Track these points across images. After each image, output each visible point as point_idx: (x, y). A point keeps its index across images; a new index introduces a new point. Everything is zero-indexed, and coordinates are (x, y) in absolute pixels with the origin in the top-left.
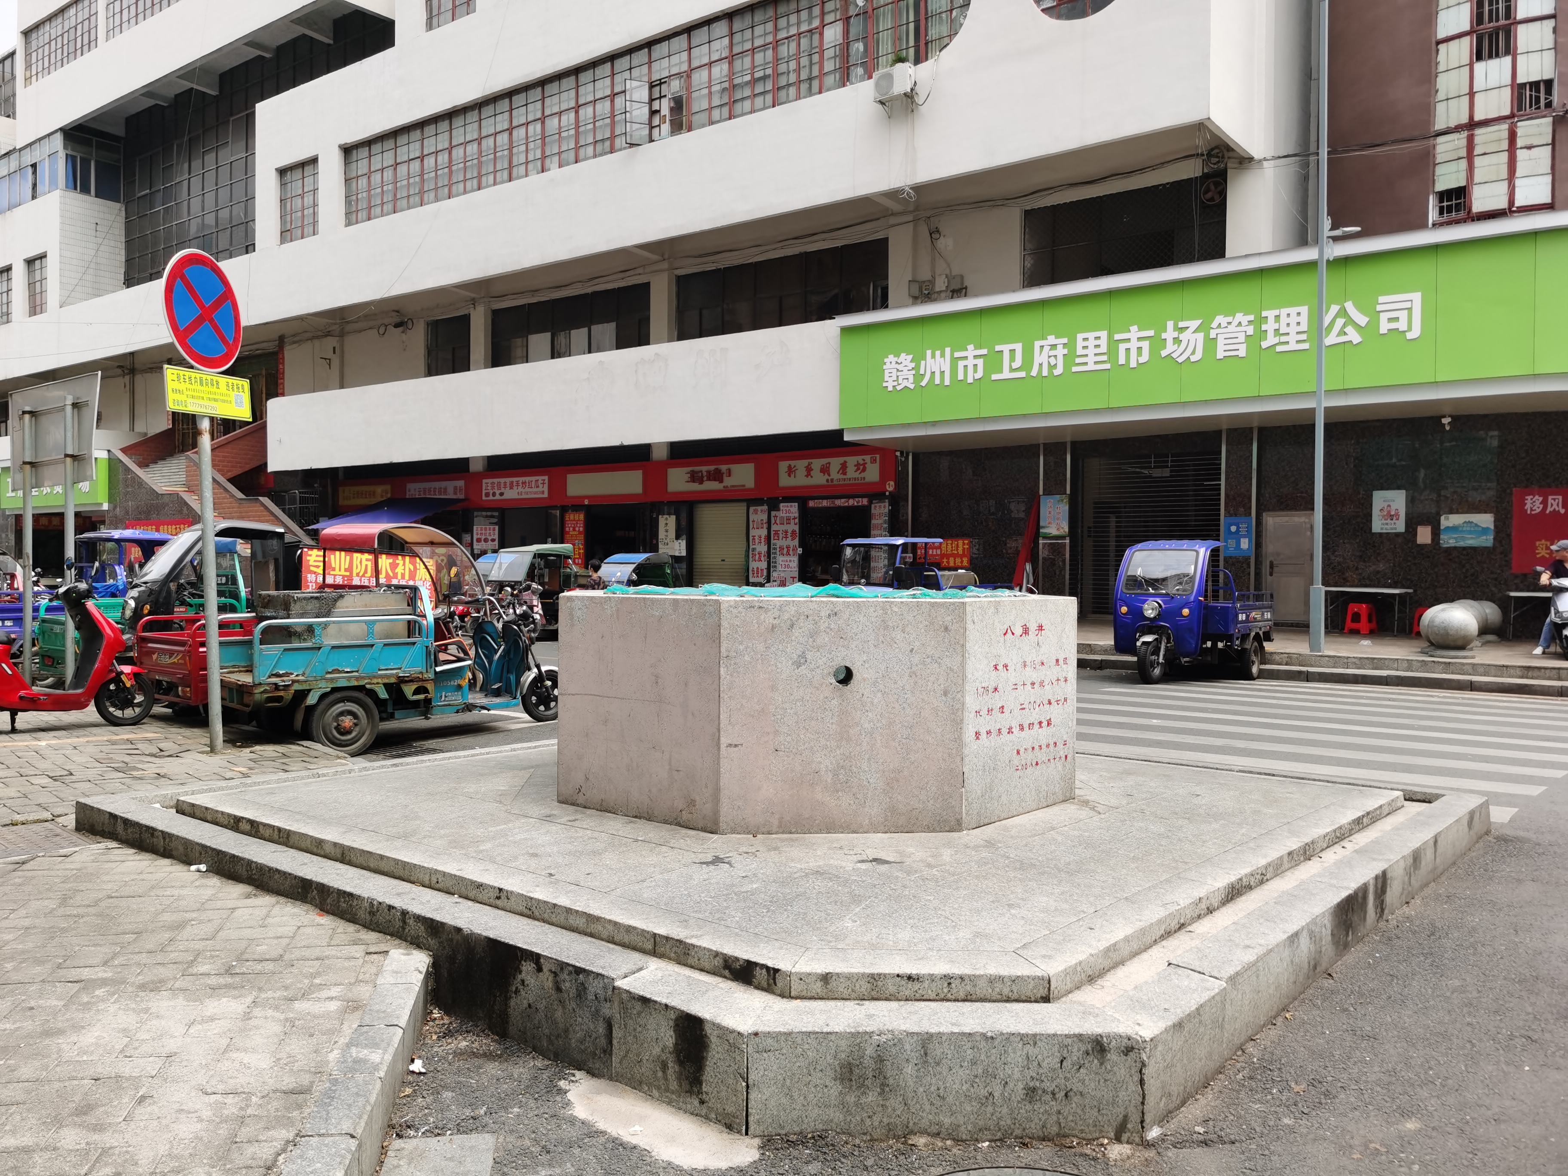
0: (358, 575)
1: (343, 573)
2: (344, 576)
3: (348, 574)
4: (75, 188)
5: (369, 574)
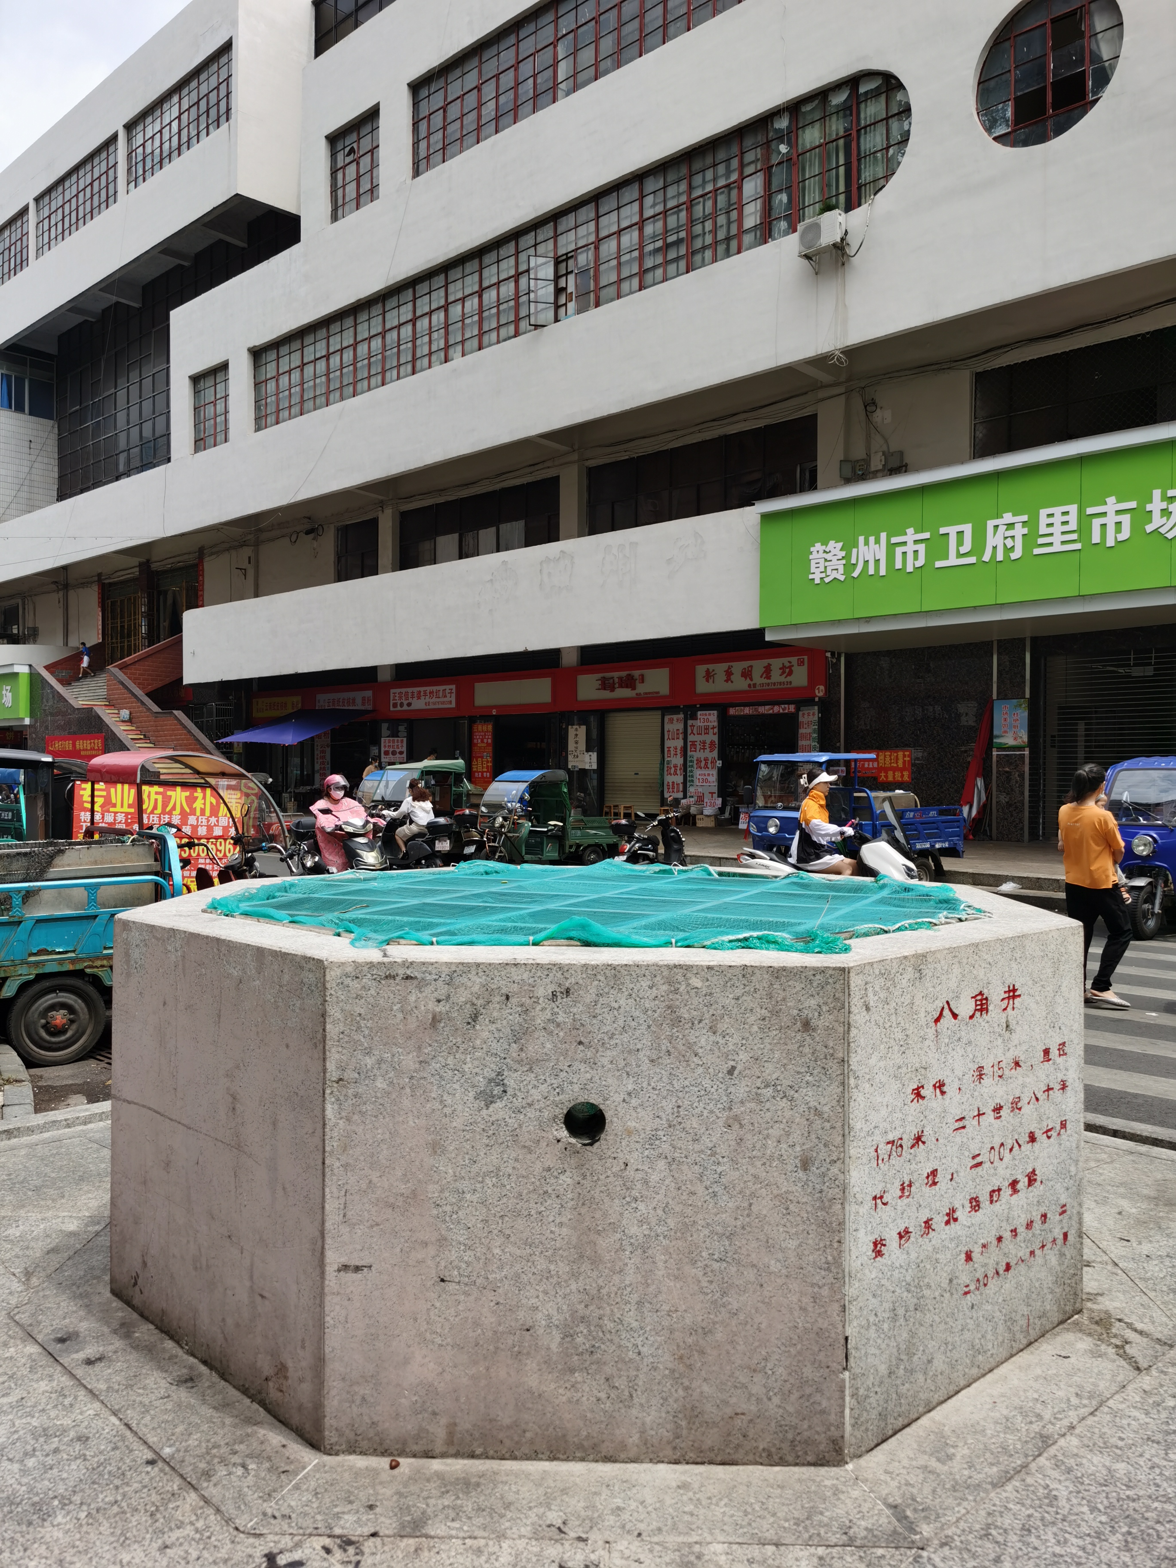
1: (126, 809)
2: (127, 814)
4: (10, 407)
5: (159, 810)
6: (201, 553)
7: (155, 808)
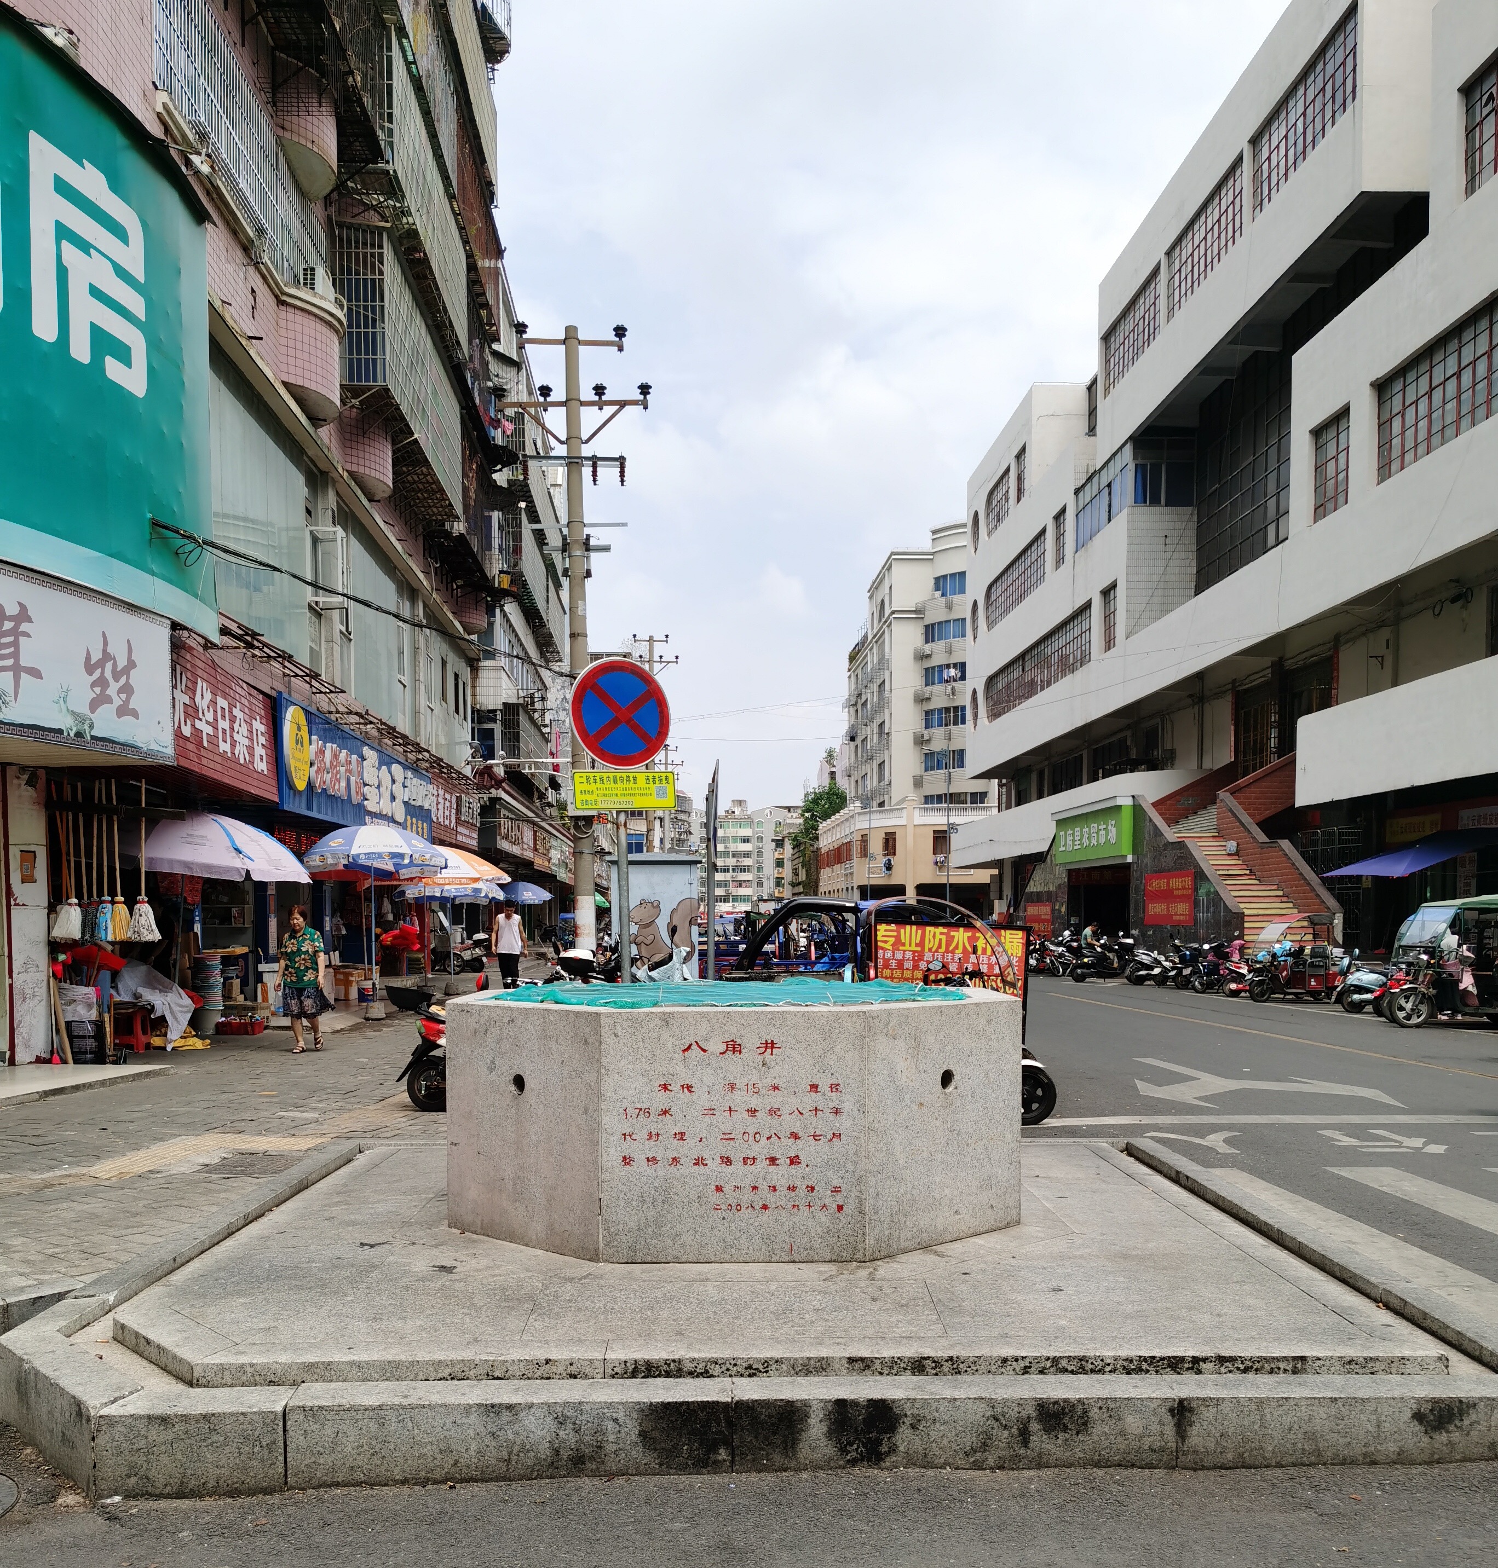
0: (930, 950)
1: (913, 948)
2: (914, 952)
3: (919, 949)
4: (1145, 502)
5: (943, 949)
6: (1337, 641)
7: (939, 946)
